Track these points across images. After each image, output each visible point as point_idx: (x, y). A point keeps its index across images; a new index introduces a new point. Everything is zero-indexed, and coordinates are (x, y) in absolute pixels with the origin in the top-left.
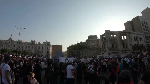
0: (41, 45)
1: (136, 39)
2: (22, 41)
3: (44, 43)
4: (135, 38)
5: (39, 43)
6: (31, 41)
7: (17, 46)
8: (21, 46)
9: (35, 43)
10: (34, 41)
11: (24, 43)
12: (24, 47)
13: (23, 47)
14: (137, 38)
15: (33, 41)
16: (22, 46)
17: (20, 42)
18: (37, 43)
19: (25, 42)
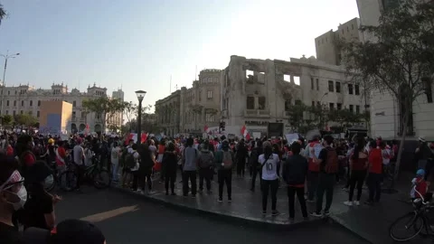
0: (81, 95)
1: (335, 87)
2: (27, 87)
3: (89, 89)
4: (331, 82)
5: (75, 91)
6: (53, 87)
7: (15, 102)
8: (25, 102)
9: (64, 91)
10: (62, 87)
11: (34, 93)
12: (33, 103)
13: (31, 104)
14: (338, 83)
15: (58, 86)
16: (27, 100)
17: (23, 90)
18: (69, 91)
19: (36, 88)
